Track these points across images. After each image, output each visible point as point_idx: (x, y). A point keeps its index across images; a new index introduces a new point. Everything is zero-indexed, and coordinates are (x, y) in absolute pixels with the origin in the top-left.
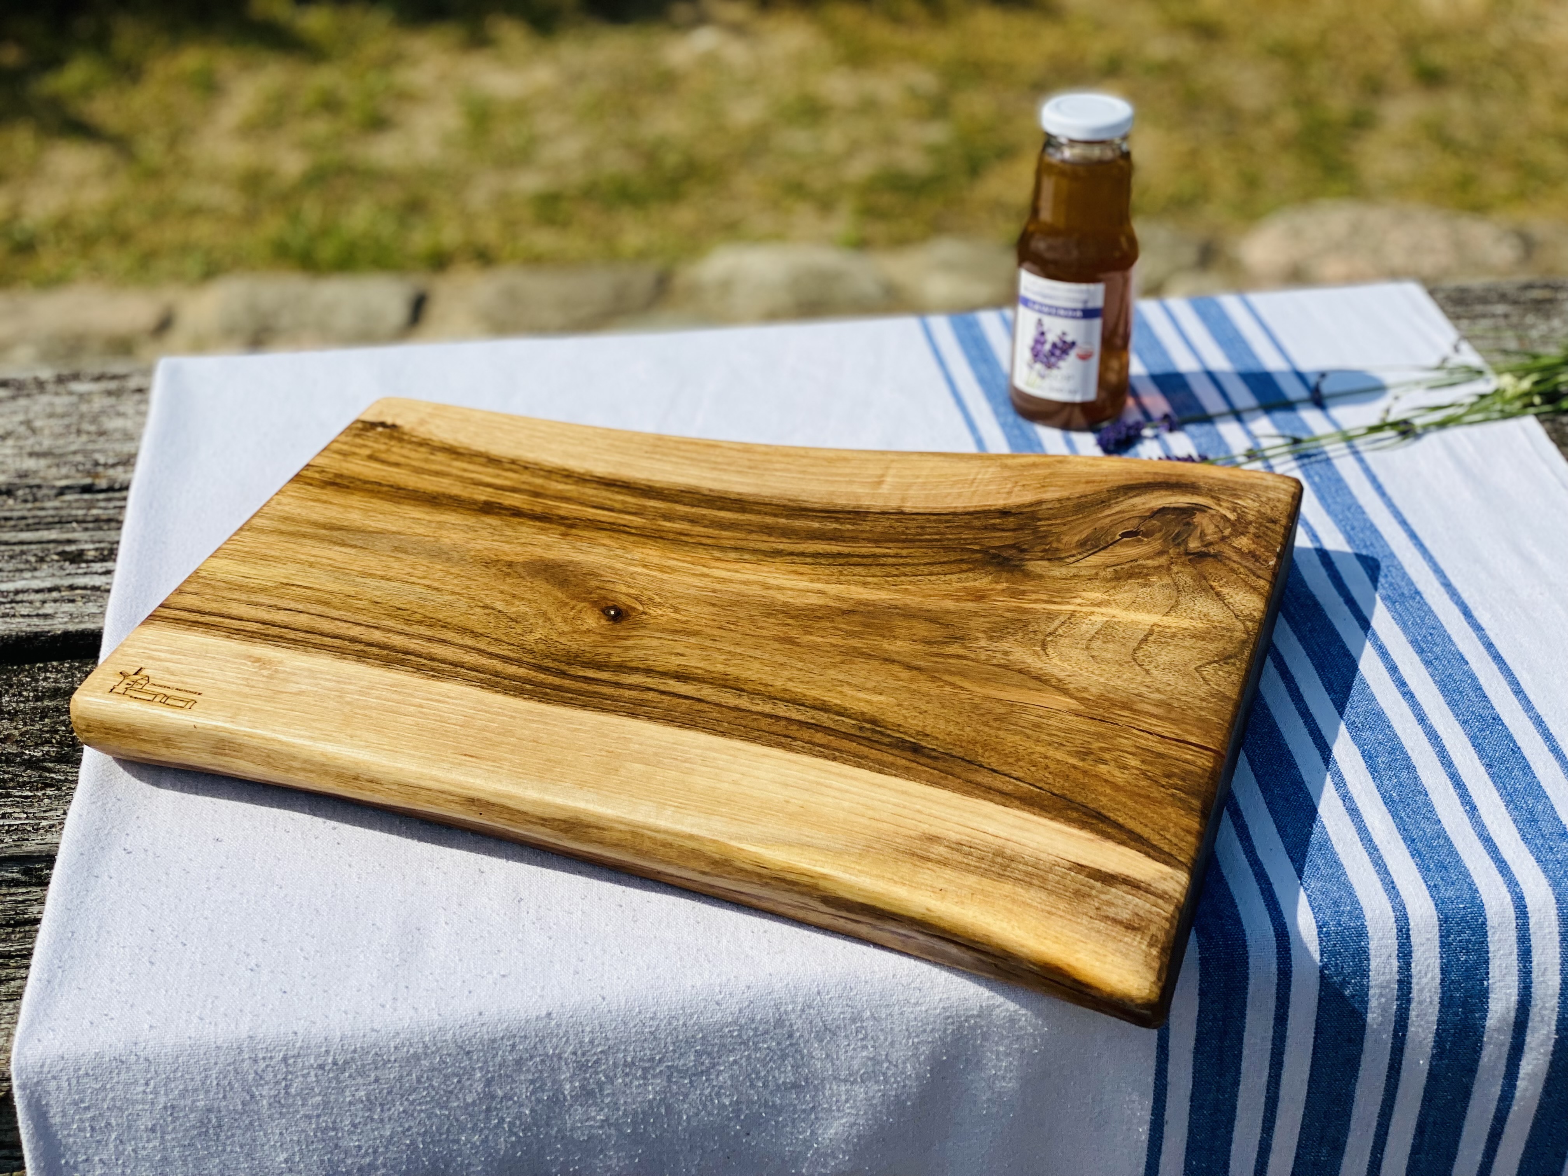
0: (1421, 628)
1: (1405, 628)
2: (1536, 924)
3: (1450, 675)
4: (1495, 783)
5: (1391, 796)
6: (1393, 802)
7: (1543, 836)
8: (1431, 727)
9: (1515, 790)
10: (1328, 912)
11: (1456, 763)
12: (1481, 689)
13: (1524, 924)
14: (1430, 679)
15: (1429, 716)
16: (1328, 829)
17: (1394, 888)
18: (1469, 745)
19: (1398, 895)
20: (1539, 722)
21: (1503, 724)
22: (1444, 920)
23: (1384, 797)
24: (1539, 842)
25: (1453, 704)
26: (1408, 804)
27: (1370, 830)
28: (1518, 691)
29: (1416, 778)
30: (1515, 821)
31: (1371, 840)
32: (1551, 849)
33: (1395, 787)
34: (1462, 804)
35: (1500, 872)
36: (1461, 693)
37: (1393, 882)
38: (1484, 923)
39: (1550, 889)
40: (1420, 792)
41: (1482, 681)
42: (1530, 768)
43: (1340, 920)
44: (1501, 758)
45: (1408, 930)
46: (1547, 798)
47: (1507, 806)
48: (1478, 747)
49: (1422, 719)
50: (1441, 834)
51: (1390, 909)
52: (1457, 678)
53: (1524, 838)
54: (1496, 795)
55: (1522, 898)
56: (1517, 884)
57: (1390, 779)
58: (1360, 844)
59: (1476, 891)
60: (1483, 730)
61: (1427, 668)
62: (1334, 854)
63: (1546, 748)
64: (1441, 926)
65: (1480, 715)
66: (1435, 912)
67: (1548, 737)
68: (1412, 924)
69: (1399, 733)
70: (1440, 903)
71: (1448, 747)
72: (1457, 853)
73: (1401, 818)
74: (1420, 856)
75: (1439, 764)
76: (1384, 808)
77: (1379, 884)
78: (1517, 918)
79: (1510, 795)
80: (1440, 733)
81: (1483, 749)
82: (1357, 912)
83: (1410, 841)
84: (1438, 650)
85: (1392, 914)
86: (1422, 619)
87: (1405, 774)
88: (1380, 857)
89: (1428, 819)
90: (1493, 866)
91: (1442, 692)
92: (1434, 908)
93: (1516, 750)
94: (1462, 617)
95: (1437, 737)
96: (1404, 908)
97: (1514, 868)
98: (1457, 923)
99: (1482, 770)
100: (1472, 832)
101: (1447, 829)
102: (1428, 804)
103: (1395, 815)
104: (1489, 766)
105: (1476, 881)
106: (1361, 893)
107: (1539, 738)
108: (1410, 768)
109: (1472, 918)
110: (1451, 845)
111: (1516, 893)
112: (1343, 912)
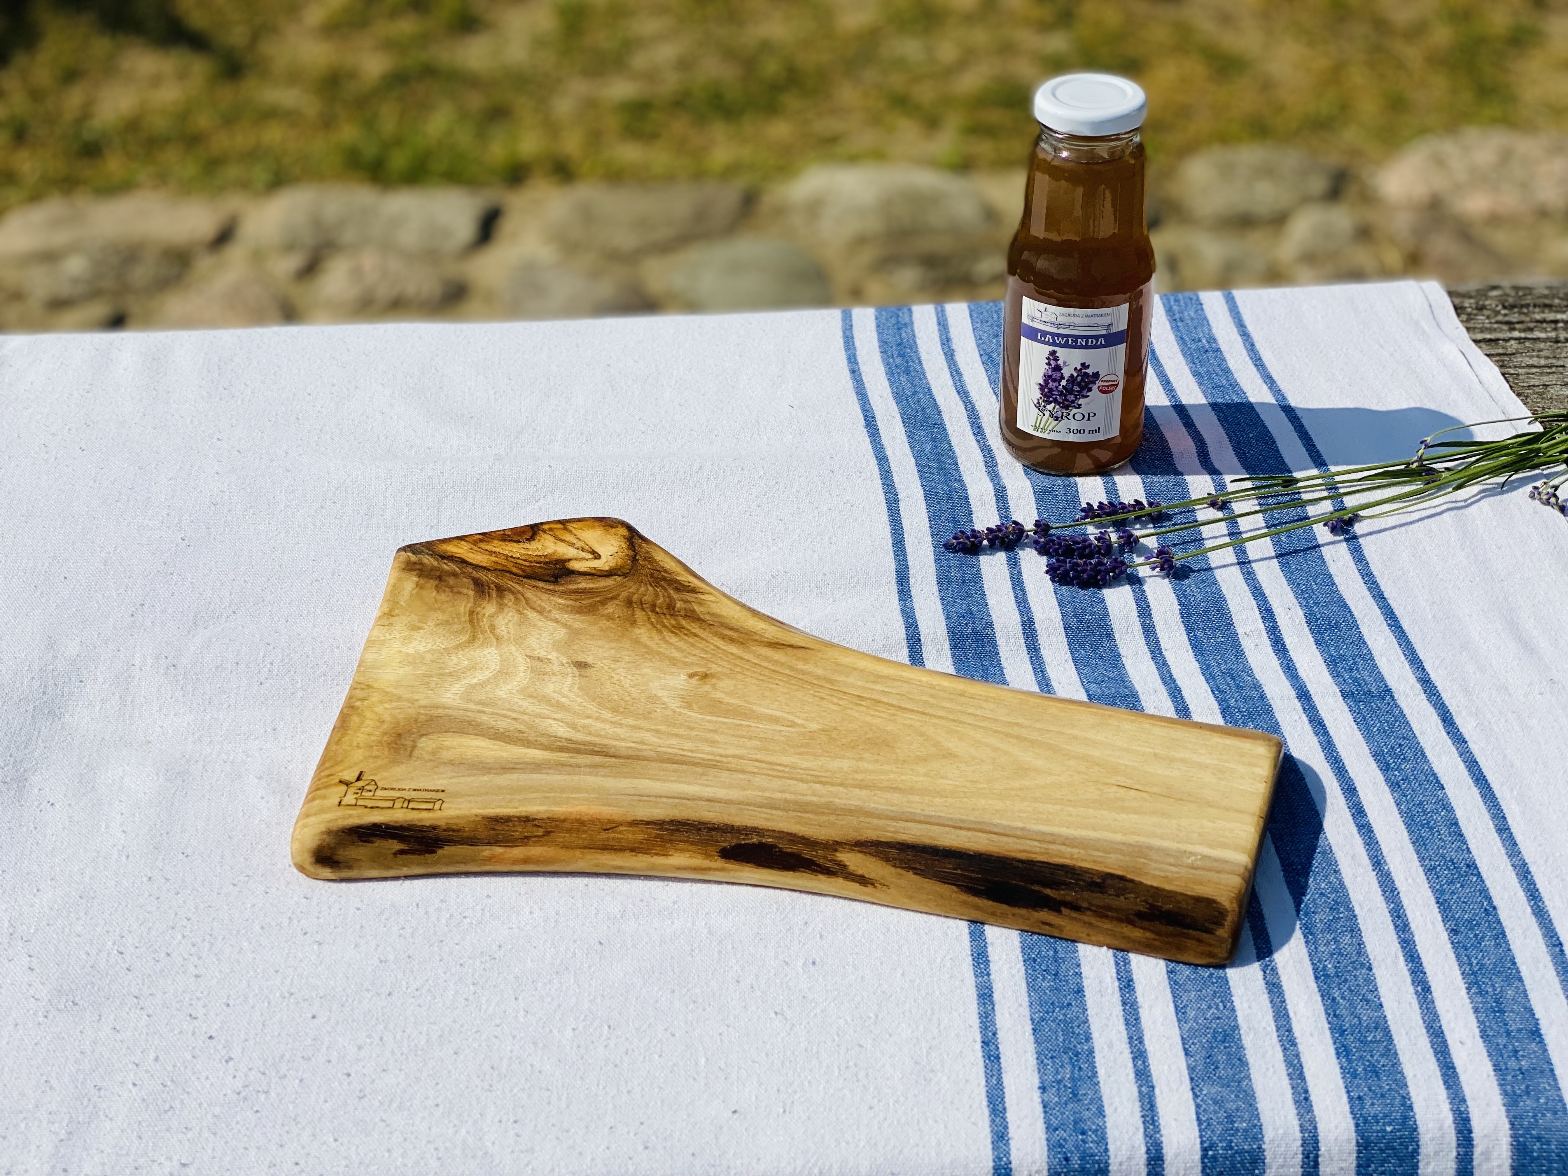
0: (1389, 737)
1: (1368, 736)
2: (1482, 1154)
3: (1421, 803)
4: (1458, 956)
5: (1325, 967)
6: (1327, 976)
7: (1508, 1033)
8: (1388, 874)
9: (1482, 966)
10: (1219, 1129)
11: (1413, 926)
12: (1456, 824)
13: (1466, 1154)
14: (1395, 809)
15: (1388, 859)
16: (1239, 1014)
17: (1306, 1099)
18: (1433, 901)
19: (1310, 1109)
20: (1524, 873)
21: (1479, 875)
22: (1364, 1145)
23: (1315, 970)
24: (1502, 1041)
25: (1419, 843)
26: (1346, 981)
27: (1291, 1015)
28: (1503, 829)
29: (1361, 944)
30: (1476, 1010)
31: (1290, 1030)
32: (1516, 1052)
33: (1332, 954)
34: (1413, 982)
35: (1445, 1083)
36: (1431, 828)
37: (1306, 1091)
38: (1416, 1151)
39: (1503, 1109)
40: (1362, 965)
41: (1460, 814)
42: (1505, 936)
43: (1231, 1141)
44: (1469, 922)
45: (1317, 1156)
46: (1520, 980)
47: (1468, 989)
48: (1443, 905)
49: (1378, 862)
50: (1382, 1026)
51: (1298, 1128)
52: (1429, 807)
53: (1484, 1035)
54: (1457, 973)
55: (1467, 1120)
56: (1464, 1100)
57: (1328, 944)
58: (1275, 1035)
59: (1411, 1108)
60: (1452, 882)
61: (1393, 791)
62: (1241, 1048)
63: (1529, 910)
64: (1359, 1152)
65: (1452, 861)
66: (1354, 1135)
67: (1533, 894)
68: (1323, 1149)
69: (1347, 882)
70: (1362, 1123)
71: (1406, 902)
72: (1396, 1054)
73: (1334, 999)
74: (1347, 1056)
75: (1392, 927)
76: (1313, 985)
77: (1289, 1092)
78: (1459, 1145)
79: (1474, 974)
80: (1398, 884)
81: (1450, 908)
82: (1255, 1132)
83: (1338, 1031)
84: (1407, 767)
85: (1299, 1135)
86: (1391, 725)
87: (1347, 939)
88: (1297, 1056)
89: (1368, 1001)
90: (1439, 1073)
91: (1408, 826)
92: (1353, 1128)
93: (1491, 910)
94: (1440, 725)
95: (1394, 889)
96: (1315, 1128)
97: (1463, 1078)
98: (1381, 1149)
99: (1444, 936)
100: (1421, 1022)
101: (1389, 1017)
102: (1371, 982)
103: (1326, 995)
104: (1454, 932)
105: (1413, 1094)
106: (1264, 1105)
107: (1521, 895)
108: (1354, 930)
109: (1401, 1144)
110: (1390, 1040)
111: (1461, 1113)
112: (1237, 1130)
